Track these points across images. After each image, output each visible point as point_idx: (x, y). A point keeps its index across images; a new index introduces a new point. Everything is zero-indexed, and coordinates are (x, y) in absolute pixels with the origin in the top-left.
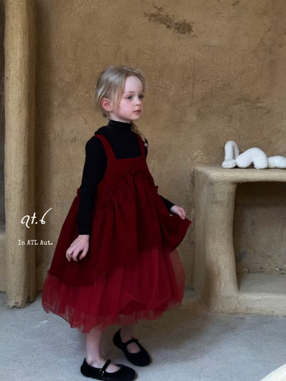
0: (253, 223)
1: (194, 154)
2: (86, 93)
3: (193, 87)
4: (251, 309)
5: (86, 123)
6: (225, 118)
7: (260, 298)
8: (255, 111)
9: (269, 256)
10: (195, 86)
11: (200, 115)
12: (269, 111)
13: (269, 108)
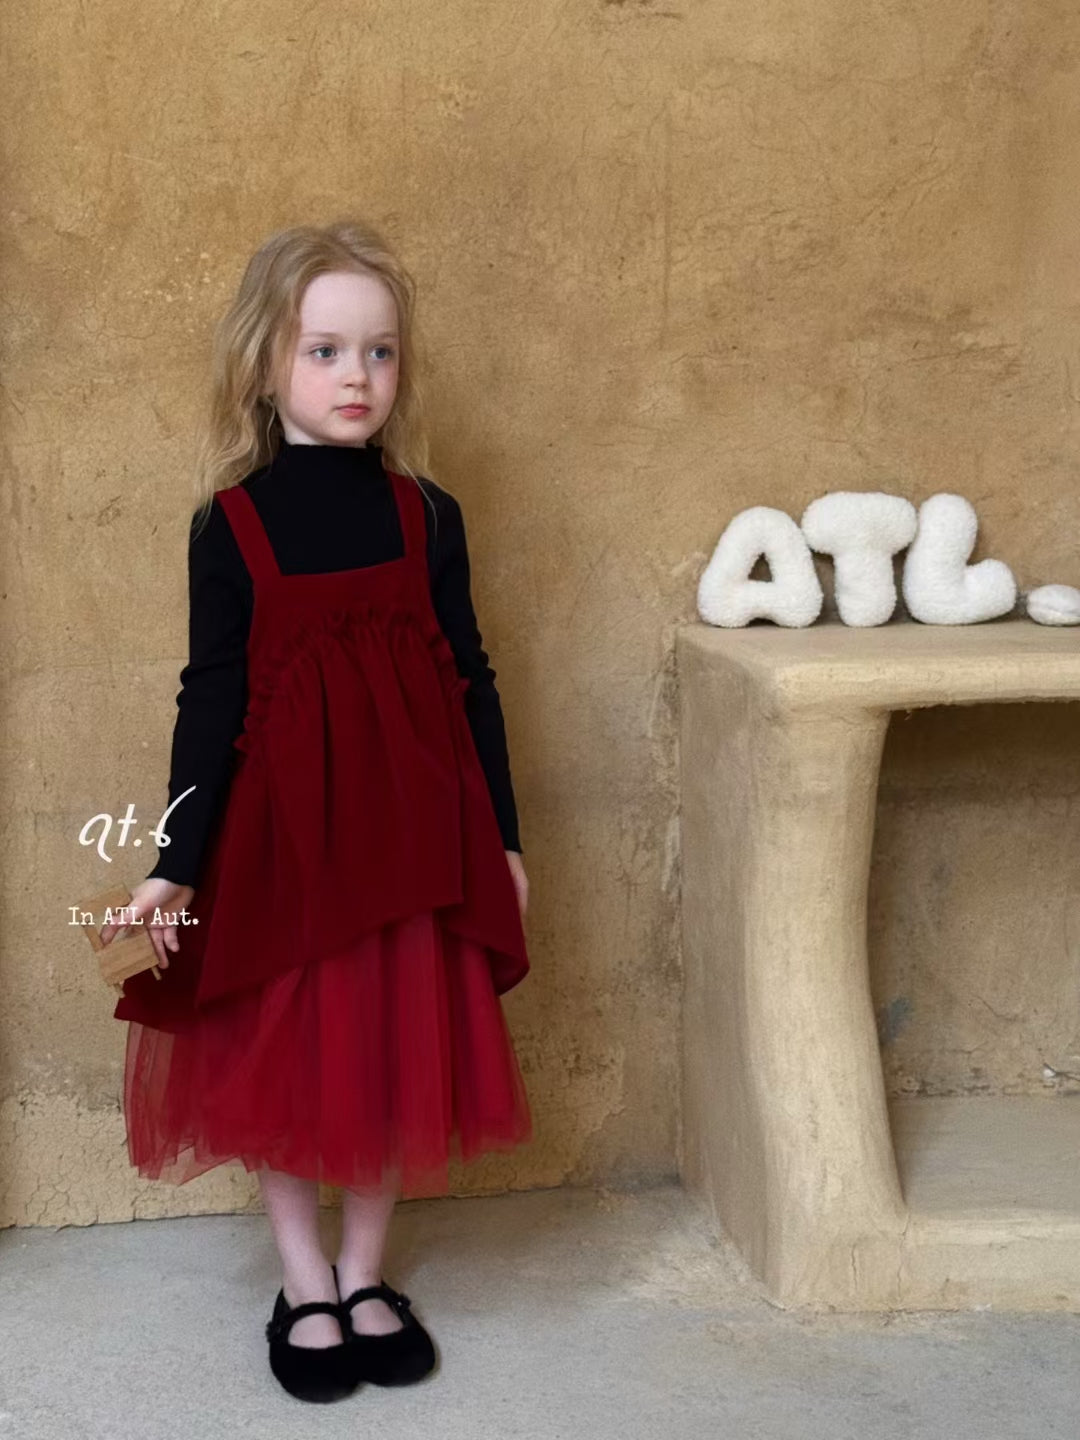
0: (940, 874)
1: (676, 571)
2: (163, 285)
3: (669, 261)
4: (963, 1289)
5: (168, 430)
6: (816, 401)
7: (1002, 1235)
8: (947, 366)
9: (1014, 1020)
10: (678, 253)
11: (701, 388)
12: (1011, 368)
13: (1009, 352)
